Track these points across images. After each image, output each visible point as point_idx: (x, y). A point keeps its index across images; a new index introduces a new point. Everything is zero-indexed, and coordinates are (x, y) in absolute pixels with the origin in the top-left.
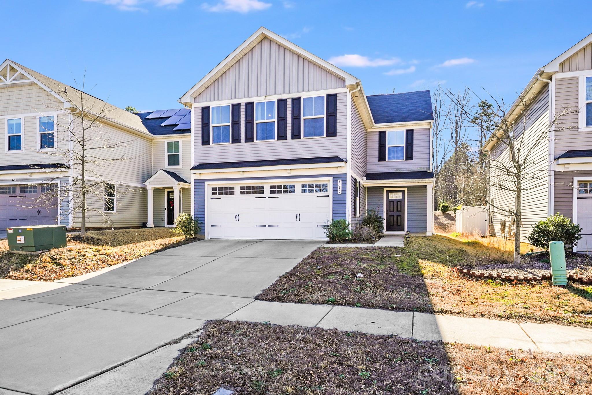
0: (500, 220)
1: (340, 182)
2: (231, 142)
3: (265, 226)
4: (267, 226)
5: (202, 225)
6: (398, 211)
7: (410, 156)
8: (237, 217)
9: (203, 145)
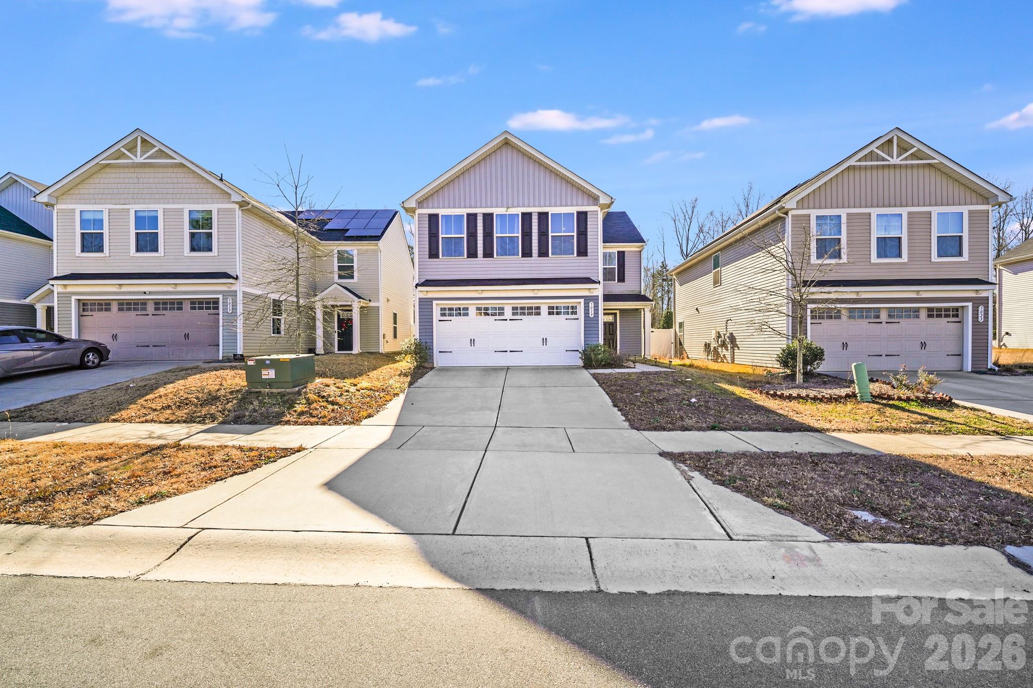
0: (704, 343)
1: (591, 305)
2: (466, 257)
3: (507, 351)
4: (508, 351)
5: (431, 351)
6: (610, 334)
7: (622, 279)
8: (472, 342)
9: (429, 258)
